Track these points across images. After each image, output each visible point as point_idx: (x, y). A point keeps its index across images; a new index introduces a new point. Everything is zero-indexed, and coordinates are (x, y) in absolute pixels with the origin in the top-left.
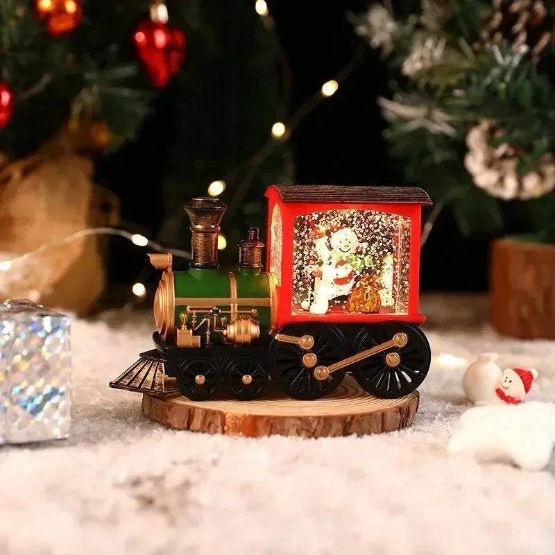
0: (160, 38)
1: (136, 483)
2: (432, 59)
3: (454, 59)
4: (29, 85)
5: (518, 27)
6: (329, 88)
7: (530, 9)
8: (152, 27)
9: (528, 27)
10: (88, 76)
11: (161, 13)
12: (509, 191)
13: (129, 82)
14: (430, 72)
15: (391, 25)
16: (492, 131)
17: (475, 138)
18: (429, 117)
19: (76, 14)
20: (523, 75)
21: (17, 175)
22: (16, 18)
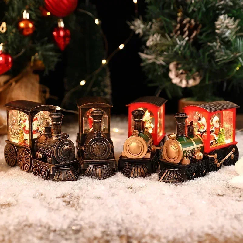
0: (62, 33)
1: (64, 196)
2: (156, 40)
3: (164, 41)
4: (18, 53)
5: (185, 29)
6: (122, 47)
7: (189, 22)
8: (58, 29)
9: (189, 29)
10: (38, 49)
11: (62, 24)
12: (184, 84)
13: (51, 50)
14: (156, 45)
15: (142, 26)
16: (177, 64)
17: (172, 66)
18: (156, 58)
19: (32, 28)
20: (187, 48)
21: (14, 84)
22: (13, 32)
